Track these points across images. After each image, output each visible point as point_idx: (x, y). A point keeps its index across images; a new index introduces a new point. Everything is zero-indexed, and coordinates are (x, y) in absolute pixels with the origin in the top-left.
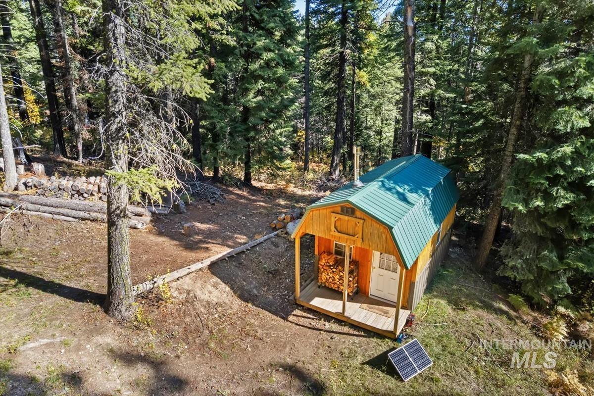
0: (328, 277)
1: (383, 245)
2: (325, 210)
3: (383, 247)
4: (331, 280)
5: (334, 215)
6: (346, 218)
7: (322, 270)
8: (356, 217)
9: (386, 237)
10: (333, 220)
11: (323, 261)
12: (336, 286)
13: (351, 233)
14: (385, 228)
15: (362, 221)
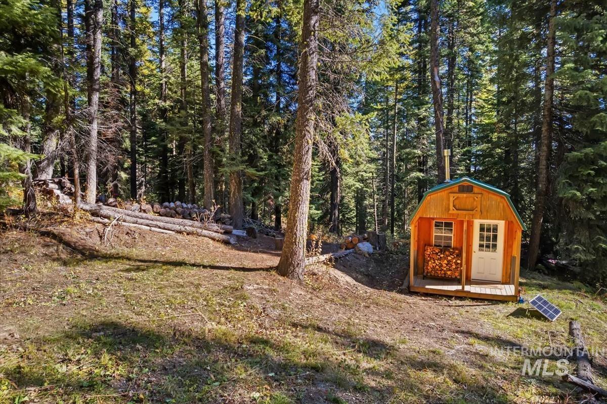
0: (434, 265)
1: (501, 213)
2: (443, 193)
3: (501, 215)
4: (437, 267)
5: (452, 195)
6: (465, 195)
7: (429, 259)
8: (474, 193)
9: (503, 206)
10: (452, 199)
11: (429, 250)
12: (443, 272)
13: (469, 207)
14: (502, 197)
15: (480, 196)
